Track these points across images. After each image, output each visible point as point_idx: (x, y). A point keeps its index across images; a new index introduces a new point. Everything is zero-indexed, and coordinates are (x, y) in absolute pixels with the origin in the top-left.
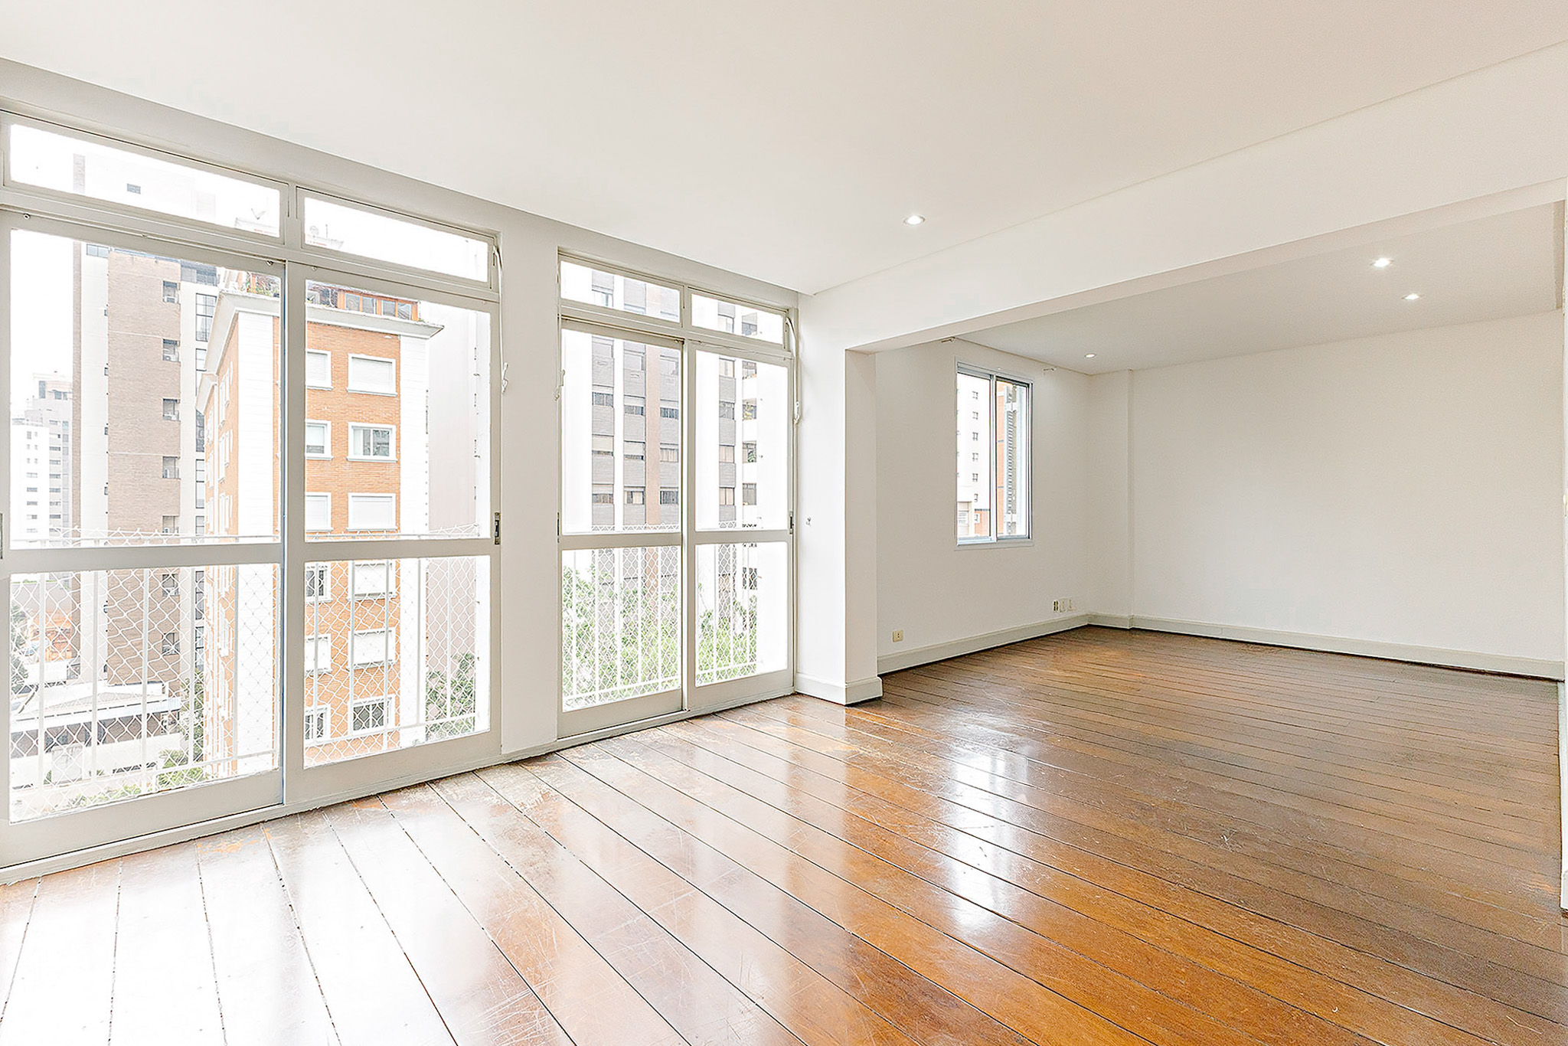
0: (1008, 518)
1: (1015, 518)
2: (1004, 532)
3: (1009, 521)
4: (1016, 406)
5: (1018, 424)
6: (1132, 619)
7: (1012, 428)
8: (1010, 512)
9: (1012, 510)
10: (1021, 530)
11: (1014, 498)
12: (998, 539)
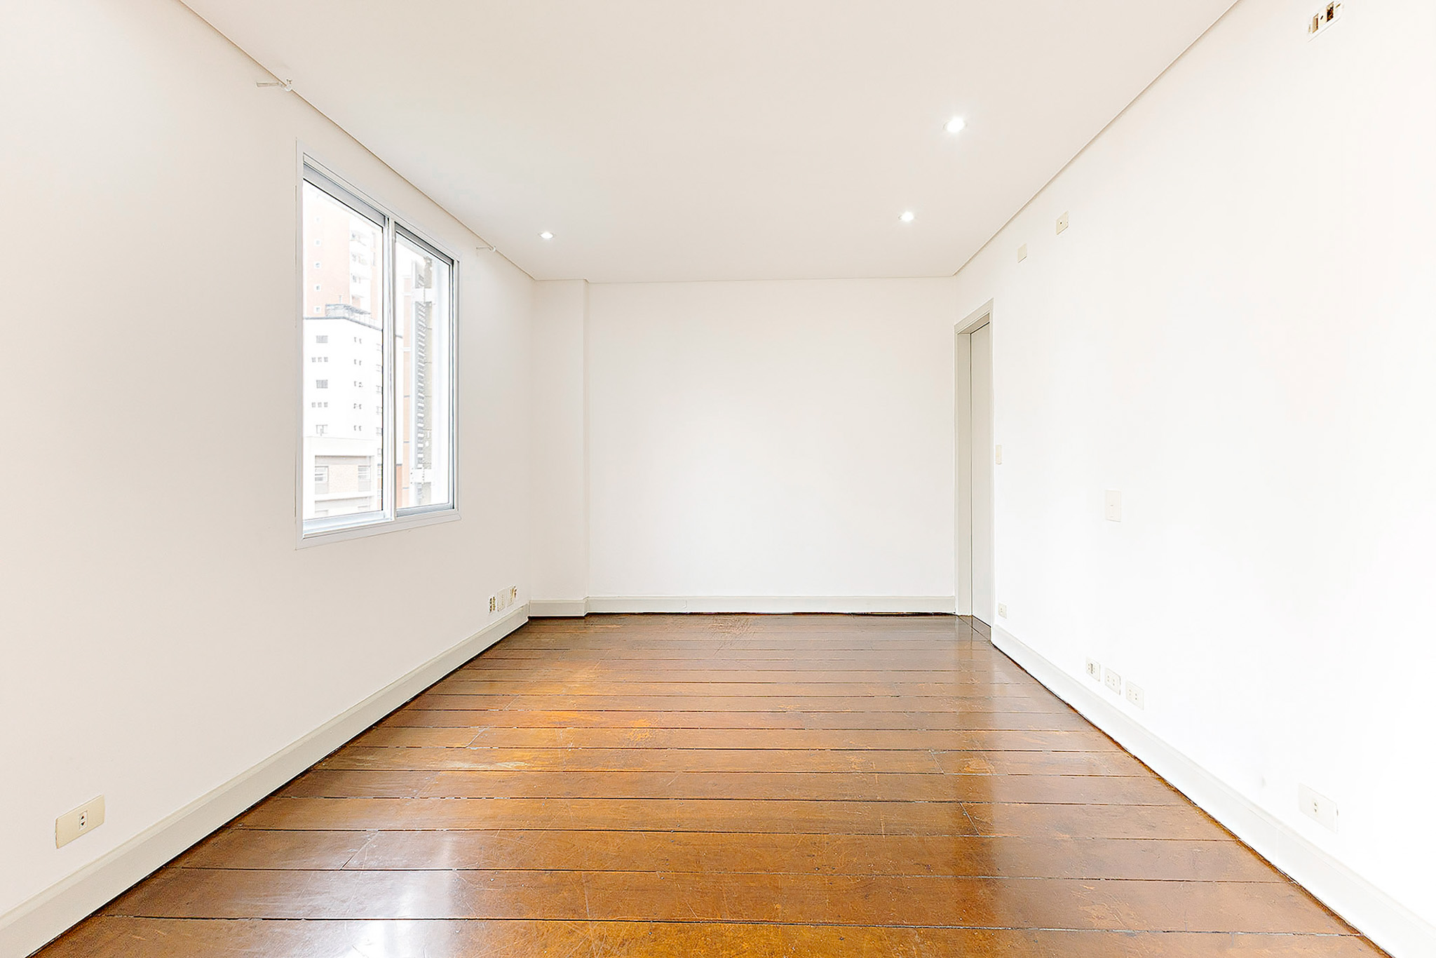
0: (418, 476)
1: (429, 475)
2: (410, 500)
3: (421, 481)
4: (431, 295)
5: (434, 324)
6: (588, 601)
7: (424, 330)
8: (420, 466)
9: (424, 463)
10: (439, 496)
11: (427, 444)
12: (398, 515)
